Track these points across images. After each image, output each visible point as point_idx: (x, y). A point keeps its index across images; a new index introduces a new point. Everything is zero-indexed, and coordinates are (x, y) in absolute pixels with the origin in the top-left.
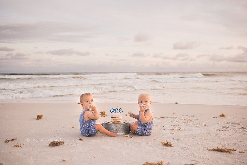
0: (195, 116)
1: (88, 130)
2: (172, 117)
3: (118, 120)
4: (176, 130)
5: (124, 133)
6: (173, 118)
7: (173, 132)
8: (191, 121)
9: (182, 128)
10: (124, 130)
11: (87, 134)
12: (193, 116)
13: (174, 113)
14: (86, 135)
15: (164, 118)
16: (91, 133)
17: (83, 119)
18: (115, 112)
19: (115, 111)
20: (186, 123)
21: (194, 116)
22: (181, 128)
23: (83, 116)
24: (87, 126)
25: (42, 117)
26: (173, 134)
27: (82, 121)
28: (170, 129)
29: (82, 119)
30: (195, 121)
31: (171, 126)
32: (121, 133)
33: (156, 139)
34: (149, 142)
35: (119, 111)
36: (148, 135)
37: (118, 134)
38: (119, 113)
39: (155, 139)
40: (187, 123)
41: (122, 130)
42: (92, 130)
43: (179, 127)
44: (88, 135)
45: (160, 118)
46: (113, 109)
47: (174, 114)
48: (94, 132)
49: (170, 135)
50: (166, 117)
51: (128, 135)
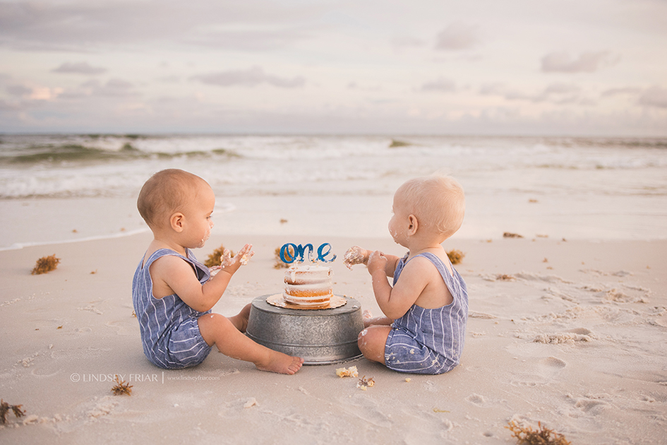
0: (627, 273)
1: (166, 342)
2: (542, 276)
3: (316, 295)
4: (570, 343)
5: (337, 357)
6: (546, 280)
7: (558, 351)
8: (619, 296)
9: (593, 333)
10: (337, 341)
11: (162, 357)
12: (621, 274)
13: (546, 261)
14: (158, 363)
15: (509, 278)
16: (179, 357)
17: (149, 290)
18: (302, 260)
19: (302, 255)
20: (601, 306)
21: (622, 272)
22: (586, 332)
23: (148, 279)
24: (162, 323)
25: (58, 266)
26: (559, 363)
27: (145, 300)
28: (544, 336)
29: (144, 293)
30: (637, 299)
31: (544, 321)
32: (323, 355)
33: (481, 397)
34: (447, 421)
35: (321, 257)
36: (443, 372)
37: (309, 358)
38: (321, 267)
39: (476, 399)
40: (607, 306)
41: (329, 340)
42: (185, 341)
43: (579, 326)
44: (168, 364)
45: (494, 278)
46: (290, 246)
47: (546, 265)
48: (192, 353)
49: (545, 372)
50: (519, 276)
51: (353, 370)
